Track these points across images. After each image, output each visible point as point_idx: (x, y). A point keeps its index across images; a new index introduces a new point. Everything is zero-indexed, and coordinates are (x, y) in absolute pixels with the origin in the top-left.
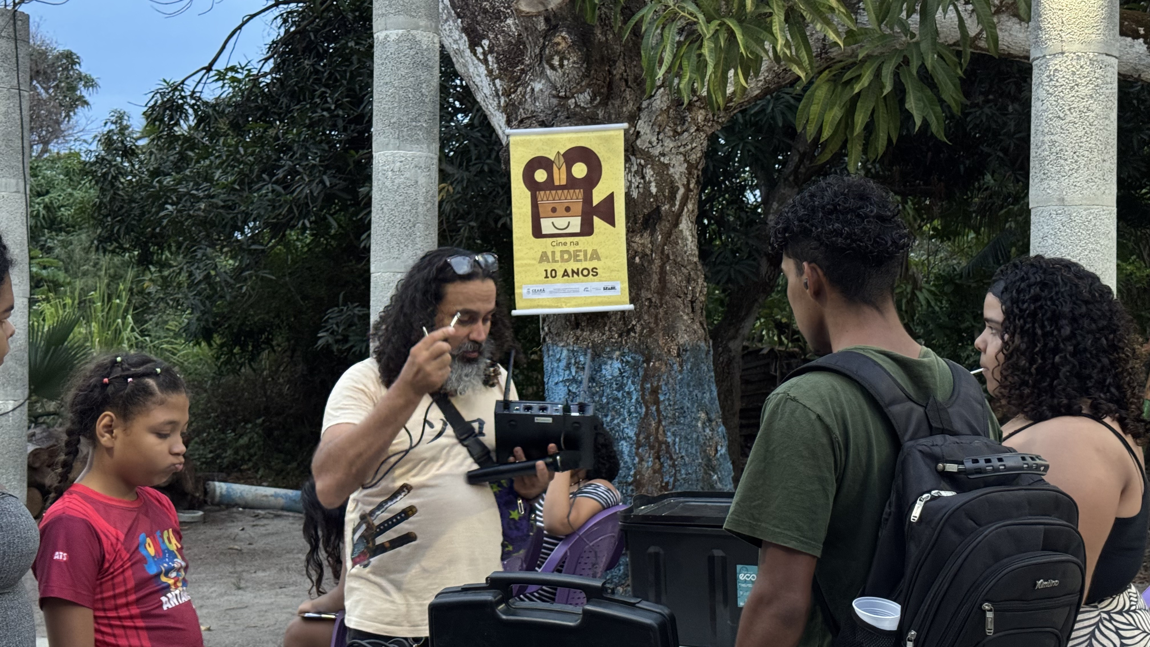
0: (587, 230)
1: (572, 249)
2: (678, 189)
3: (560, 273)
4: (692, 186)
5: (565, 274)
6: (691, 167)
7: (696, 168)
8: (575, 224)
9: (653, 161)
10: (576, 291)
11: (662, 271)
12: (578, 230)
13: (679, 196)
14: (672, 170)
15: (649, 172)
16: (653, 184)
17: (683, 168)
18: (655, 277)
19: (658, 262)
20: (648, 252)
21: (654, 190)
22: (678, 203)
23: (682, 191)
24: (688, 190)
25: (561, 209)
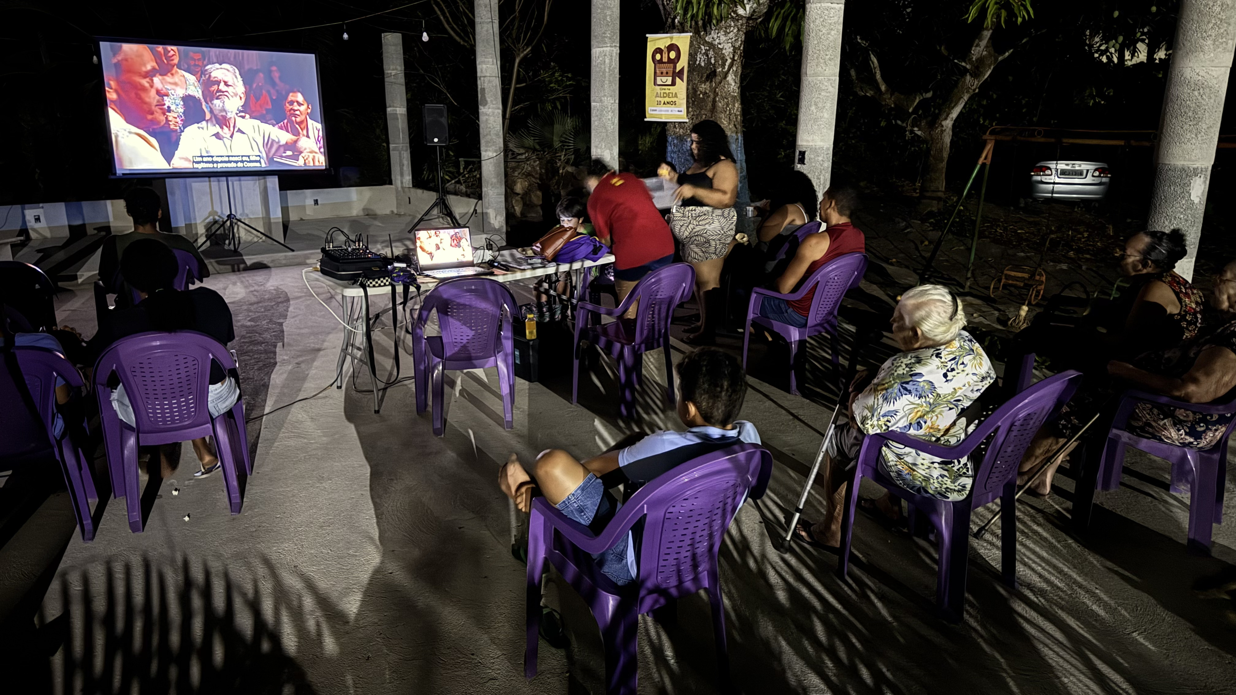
0: (673, 84)
1: (667, 91)
2: (727, 60)
3: (662, 103)
4: (736, 58)
5: (664, 103)
6: (735, 49)
7: (739, 49)
8: (669, 80)
9: (714, 47)
10: (668, 111)
11: (714, 101)
12: (670, 83)
13: (727, 64)
14: (724, 51)
15: (711, 53)
16: (713, 59)
17: (731, 50)
18: (710, 104)
19: (712, 96)
20: (707, 92)
21: (713, 61)
22: (727, 67)
23: (729, 61)
24: (733, 59)
25: (664, 74)
